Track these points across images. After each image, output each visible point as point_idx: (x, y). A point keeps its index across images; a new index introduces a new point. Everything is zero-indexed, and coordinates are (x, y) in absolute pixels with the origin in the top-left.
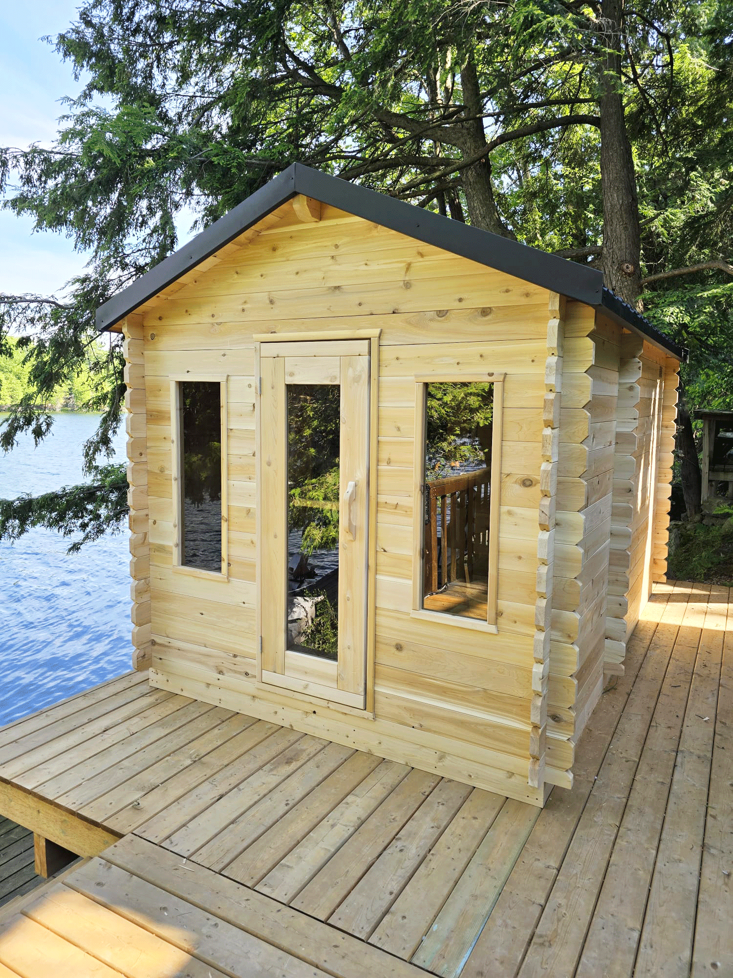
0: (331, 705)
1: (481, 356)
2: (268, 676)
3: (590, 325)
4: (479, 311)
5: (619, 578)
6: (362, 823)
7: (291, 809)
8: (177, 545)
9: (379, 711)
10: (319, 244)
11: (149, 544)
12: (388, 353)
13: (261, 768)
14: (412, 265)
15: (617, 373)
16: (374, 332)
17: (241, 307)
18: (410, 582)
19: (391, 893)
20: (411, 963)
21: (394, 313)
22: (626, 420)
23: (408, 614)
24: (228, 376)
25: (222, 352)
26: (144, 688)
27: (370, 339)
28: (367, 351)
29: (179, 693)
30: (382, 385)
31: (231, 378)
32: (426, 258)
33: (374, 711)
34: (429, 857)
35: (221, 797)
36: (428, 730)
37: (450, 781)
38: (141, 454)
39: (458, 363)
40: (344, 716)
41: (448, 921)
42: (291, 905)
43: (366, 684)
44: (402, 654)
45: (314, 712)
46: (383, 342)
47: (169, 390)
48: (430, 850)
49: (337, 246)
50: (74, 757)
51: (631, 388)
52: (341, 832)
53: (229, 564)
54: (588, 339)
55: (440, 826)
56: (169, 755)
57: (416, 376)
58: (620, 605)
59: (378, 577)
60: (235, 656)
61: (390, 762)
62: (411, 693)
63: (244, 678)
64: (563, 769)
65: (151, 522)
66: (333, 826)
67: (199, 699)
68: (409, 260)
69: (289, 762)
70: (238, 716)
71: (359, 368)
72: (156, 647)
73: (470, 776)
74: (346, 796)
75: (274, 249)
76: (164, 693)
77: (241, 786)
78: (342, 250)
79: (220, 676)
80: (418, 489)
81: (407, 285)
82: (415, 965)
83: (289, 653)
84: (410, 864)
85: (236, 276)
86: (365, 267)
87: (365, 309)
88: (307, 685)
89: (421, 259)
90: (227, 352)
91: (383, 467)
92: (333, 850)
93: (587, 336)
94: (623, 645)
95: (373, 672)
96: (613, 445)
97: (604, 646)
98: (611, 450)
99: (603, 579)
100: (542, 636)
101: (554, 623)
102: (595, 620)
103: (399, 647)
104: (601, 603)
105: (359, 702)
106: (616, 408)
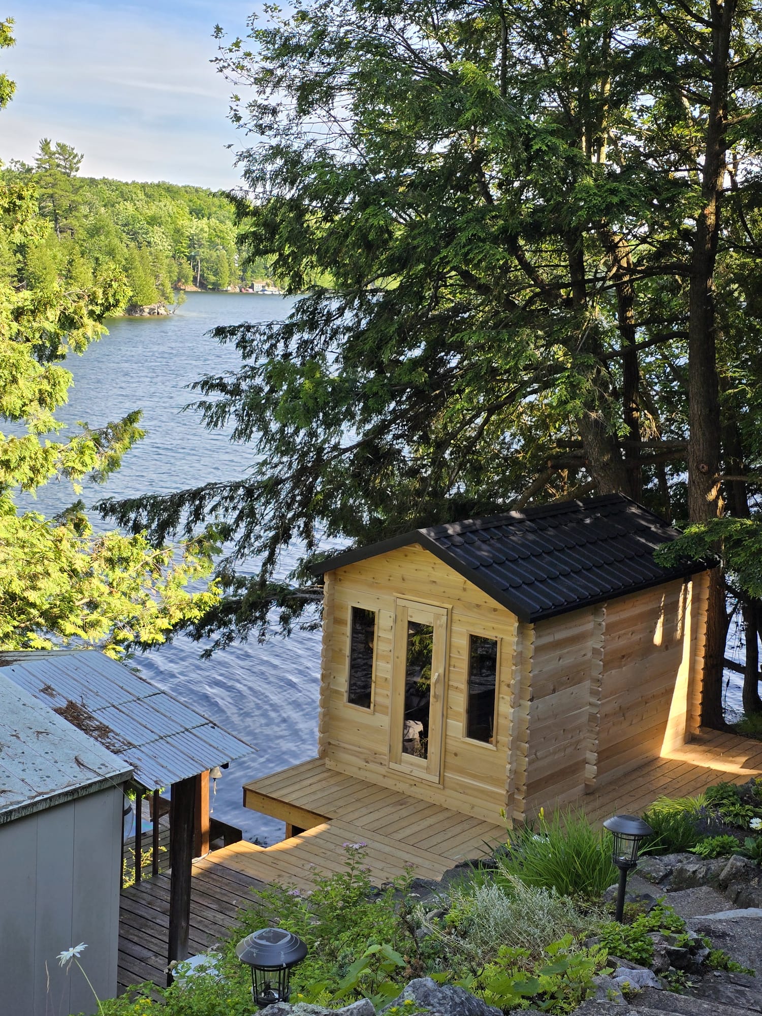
0: (423, 781)
1: (492, 628)
2: (392, 765)
4: (493, 609)
5: (593, 729)
8: (346, 691)
9: (446, 785)
11: (331, 689)
12: (455, 617)
13: (388, 805)
15: (592, 616)
16: (449, 606)
17: (388, 578)
18: (461, 724)
20: (440, 855)
23: (459, 739)
24: (380, 610)
25: (377, 597)
26: (323, 768)
27: (448, 609)
28: (446, 614)
29: (343, 772)
30: (452, 631)
33: (443, 785)
35: (371, 813)
36: (467, 794)
37: (476, 818)
39: (484, 630)
40: (429, 787)
43: (440, 771)
44: (457, 758)
45: (415, 785)
46: (453, 612)
53: (375, 705)
57: (467, 630)
58: (593, 745)
59: (447, 720)
60: (375, 754)
61: (450, 810)
62: (459, 776)
63: (379, 765)
64: (521, 811)
65: (337, 678)
67: (354, 776)
69: (401, 805)
70: (375, 786)
71: (442, 621)
72: (332, 746)
73: (484, 816)
75: (405, 555)
76: (334, 771)
79: (367, 764)
80: (466, 682)
81: (465, 590)
83: (404, 754)
86: (447, 577)
87: (446, 595)
88: (412, 771)
90: (380, 598)
91: (452, 669)
94: (595, 767)
95: (444, 766)
96: (589, 655)
97: (585, 768)
98: (586, 658)
99: (579, 729)
100: (510, 752)
101: (518, 748)
102: (568, 751)
103: (456, 755)
104: (578, 742)
105: (436, 780)
106: (592, 635)
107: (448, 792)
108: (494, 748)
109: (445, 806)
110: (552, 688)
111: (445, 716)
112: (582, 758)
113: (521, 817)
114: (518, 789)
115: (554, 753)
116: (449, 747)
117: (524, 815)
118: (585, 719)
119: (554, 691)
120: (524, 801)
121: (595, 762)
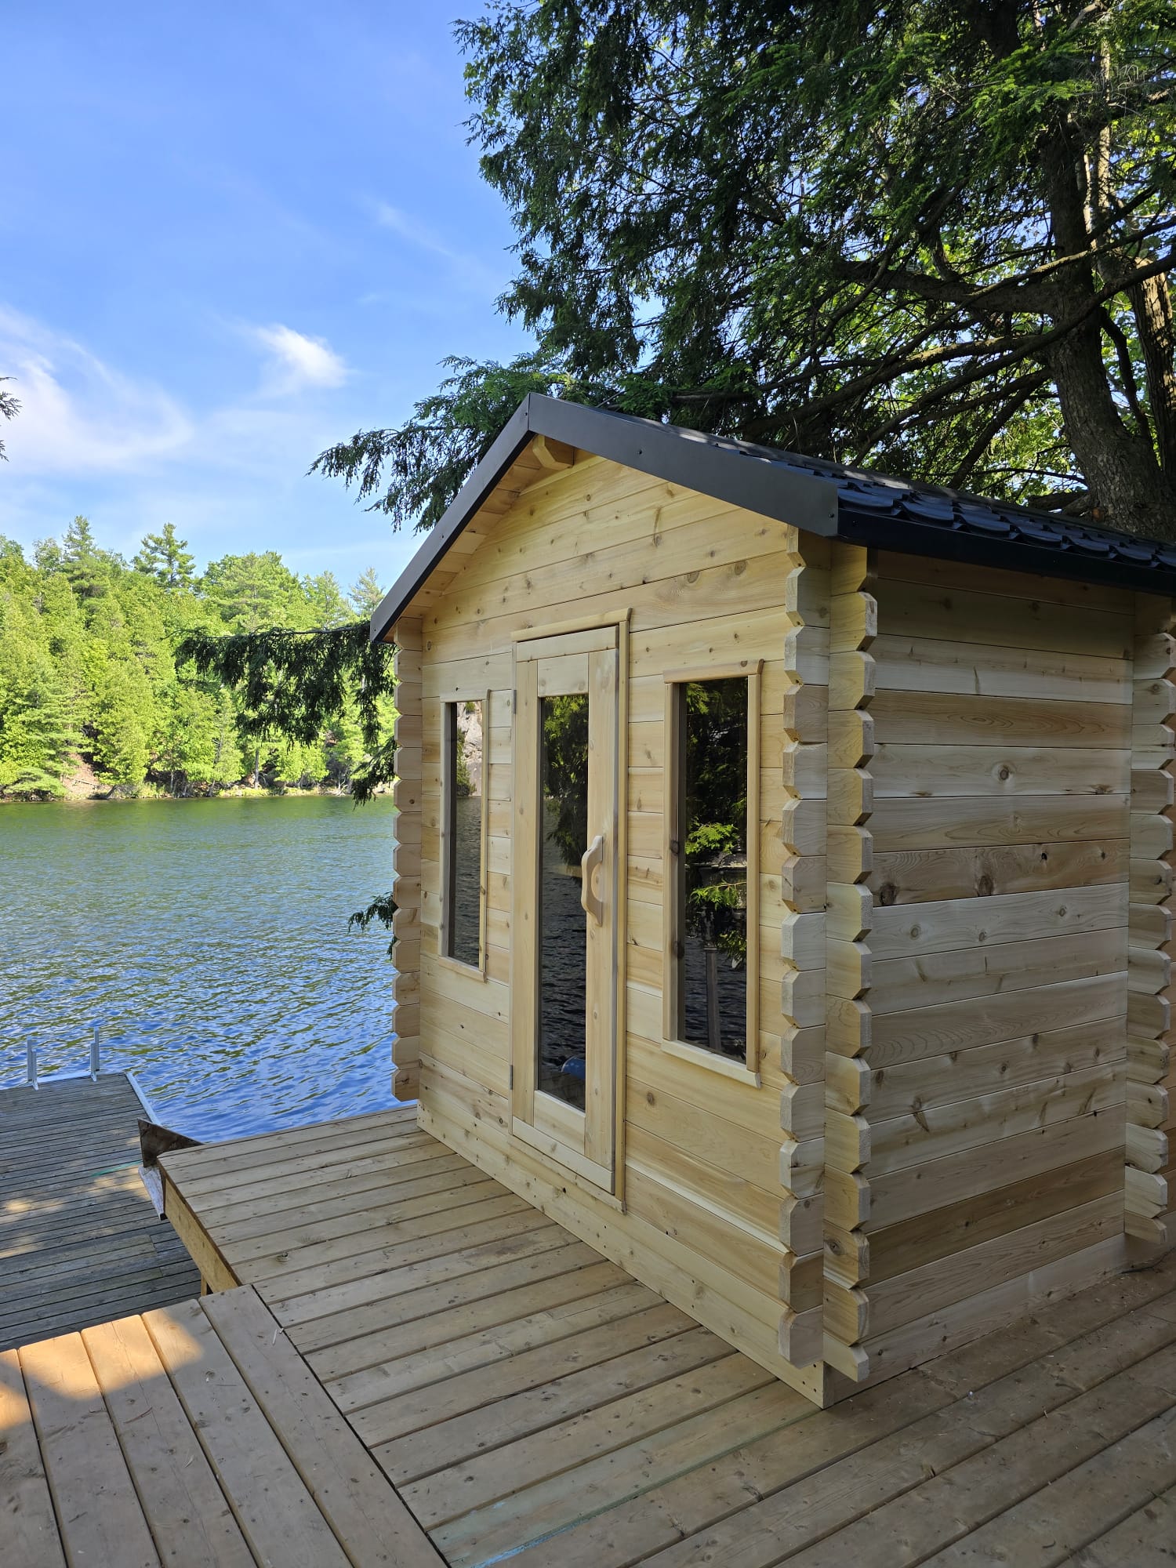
0: (579, 1181)
1: (736, 636)
2: (520, 1127)
3: (860, 570)
4: (733, 567)
5: (1147, 1049)
6: (529, 1350)
7: (452, 1308)
8: (443, 927)
9: (631, 1201)
10: (573, 498)
11: (420, 924)
12: (639, 642)
13: (460, 1251)
14: (663, 510)
15: (1124, 662)
16: (621, 615)
17: (502, 597)
18: (660, 994)
19: (482, 1445)
20: (426, 1534)
21: (644, 583)
22: (1149, 749)
23: (658, 1045)
24: (490, 692)
25: (485, 659)
26: (408, 1128)
27: (617, 624)
28: (614, 641)
29: (441, 1138)
30: (634, 690)
31: (494, 694)
32: (676, 498)
33: (624, 1199)
34: (579, 1419)
35: (384, 1271)
36: (684, 1241)
37: (708, 1332)
38: (412, 802)
39: (711, 650)
40: (591, 1201)
41: (524, 1504)
42: (347, 1417)
43: (614, 1153)
44: (653, 1110)
45: (564, 1190)
46: (635, 627)
47: (439, 716)
48: (589, 1411)
49: (589, 498)
50: (268, 1189)
51: (1155, 689)
52: (491, 1351)
53: (487, 957)
54: (861, 594)
55: (632, 1386)
56: (366, 1210)
57: (665, 673)
58: (1150, 1101)
59: (630, 984)
60: (491, 1092)
61: (642, 1286)
62: (662, 1174)
63: (496, 1125)
64: (847, 1341)
65: (423, 893)
66: (485, 1343)
67: (460, 1152)
68: (658, 503)
69: (501, 1253)
70: (491, 1183)
71: (606, 667)
72: (423, 1071)
73: (733, 1330)
74: (537, 1312)
75: (532, 513)
76: (427, 1137)
77: (415, 1266)
78: (595, 501)
79: (476, 1120)
80: (668, 846)
81: (657, 540)
82: (430, 1540)
83: (539, 1093)
84: (542, 1419)
85: (498, 555)
86: (616, 523)
87: (615, 582)
88: (555, 1146)
89: (670, 501)
90: (490, 659)
91: (634, 814)
92: (457, 1371)
93: (859, 590)
94: (1161, 1181)
95: (623, 1136)
96: (1119, 796)
97: (1121, 1179)
98: (1104, 801)
99: (1095, 1041)
100: (792, 1092)
101: (827, 1077)
102: (1057, 1114)
103: (651, 1099)
104: (1092, 1089)
105: (604, 1178)
106: (1127, 729)
107: (637, 1223)
108: (750, 1078)
109: (632, 1272)
110: (976, 869)
111: (623, 972)
112: (1111, 1144)
113: (853, 1364)
114: (834, 1245)
115: (1000, 1116)
116: (636, 1074)
117: (861, 1357)
118: (1113, 1010)
119: (986, 886)
120: (861, 1299)
121: (1159, 1163)
